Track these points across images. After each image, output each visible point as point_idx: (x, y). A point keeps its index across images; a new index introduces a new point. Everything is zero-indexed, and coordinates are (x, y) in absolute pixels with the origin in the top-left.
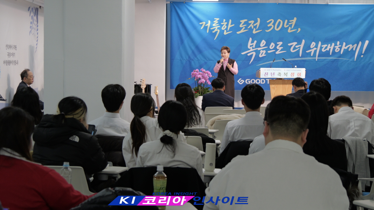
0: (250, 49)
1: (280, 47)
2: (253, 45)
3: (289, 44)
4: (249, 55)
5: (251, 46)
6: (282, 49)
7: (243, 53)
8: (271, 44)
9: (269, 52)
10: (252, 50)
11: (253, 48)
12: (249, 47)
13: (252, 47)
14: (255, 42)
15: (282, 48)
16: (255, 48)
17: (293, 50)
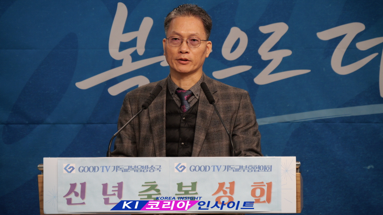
0: (119, 63)
1: (275, 48)
2: (133, 43)
3: (325, 35)
4: (114, 91)
5: (123, 46)
6: (285, 59)
7: (84, 85)
8: (228, 32)
9: (219, 75)
10: (129, 66)
11: (135, 57)
12: (114, 52)
13: (131, 50)
14: (147, 23)
15: (287, 53)
16: (146, 56)
17: (345, 62)
